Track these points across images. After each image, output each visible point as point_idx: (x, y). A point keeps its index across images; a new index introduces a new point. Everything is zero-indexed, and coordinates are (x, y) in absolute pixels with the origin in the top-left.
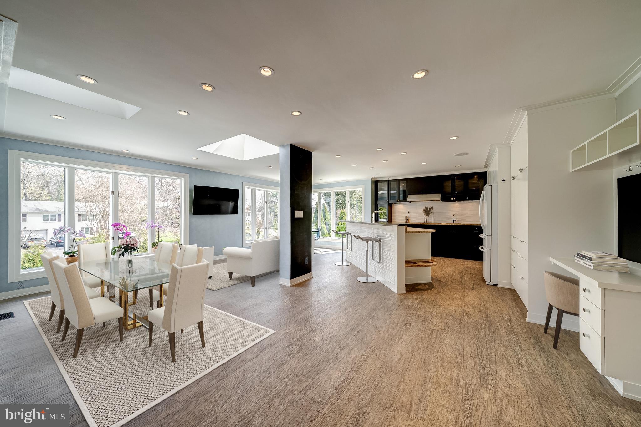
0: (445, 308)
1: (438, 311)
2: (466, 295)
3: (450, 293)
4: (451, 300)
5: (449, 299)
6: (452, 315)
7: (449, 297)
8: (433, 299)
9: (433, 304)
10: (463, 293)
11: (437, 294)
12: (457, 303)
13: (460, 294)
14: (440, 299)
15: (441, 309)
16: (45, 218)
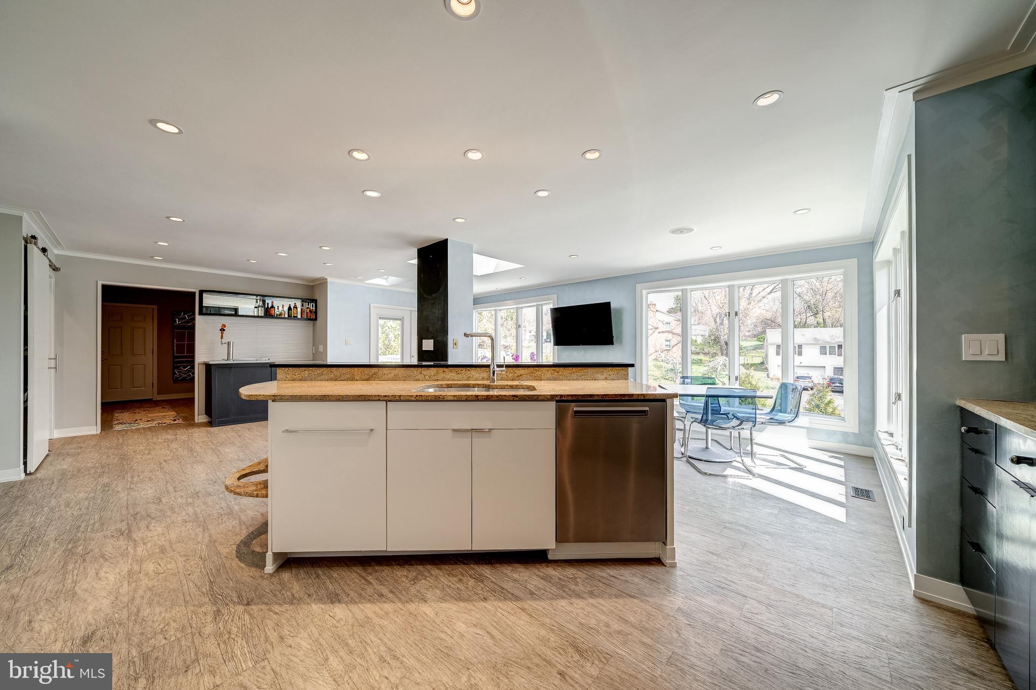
0: (173, 523)
1: (184, 513)
2: (125, 588)
3: (180, 565)
4: (167, 546)
5: (173, 546)
6: (153, 519)
7: (174, 551)
8: (210, 527)
9: (201, 519)
10: (135, 591)
11: (212, 542)
12: (149, 545)
13: (146, 581)
14: (196, 535)
15: (179, 519)
16: (823, 350)
